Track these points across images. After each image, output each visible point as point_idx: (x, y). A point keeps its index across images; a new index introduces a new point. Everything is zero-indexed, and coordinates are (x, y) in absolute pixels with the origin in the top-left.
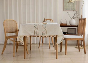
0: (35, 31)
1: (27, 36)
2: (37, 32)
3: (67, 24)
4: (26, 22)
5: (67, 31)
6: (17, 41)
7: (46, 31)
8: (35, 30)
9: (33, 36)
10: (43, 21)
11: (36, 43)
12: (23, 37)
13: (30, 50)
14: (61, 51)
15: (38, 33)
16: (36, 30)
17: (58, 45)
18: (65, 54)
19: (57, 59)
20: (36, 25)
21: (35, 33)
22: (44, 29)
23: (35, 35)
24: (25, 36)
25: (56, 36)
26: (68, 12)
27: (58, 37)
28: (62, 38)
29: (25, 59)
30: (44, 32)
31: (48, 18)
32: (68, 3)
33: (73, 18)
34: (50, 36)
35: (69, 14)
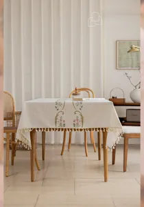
0: (56, 119)
1: (38, 129)
2: (61, 120)
3: (124, 99)
4: (33, 97)
5: (125, 116)
6: (16, 141)
7: (82, 118)
8: (57, 115)
9: (53, 129)
10: (74, 94)
11: (53, 142)
12: (30, 130)
13: (43, 159)
14: (113, 163)
15: (64, 121)
16: (60, 114)
17: (109, 150)
18: (125, 171)
19: (106, 181)
20: (60, 104)
21: (56, 122)
22: (78, 114)
23: (58, 128)
24: (35, 129)
25: (105, 129)
26: (126, 71)
27: (109, 131)
28: (118, 133)
29: (32, 181)
30: (77, 120)
31: (82, 87)
32: (128, 52)
33: (138, 87)
34: (90, 129)
35: (129, 78)
